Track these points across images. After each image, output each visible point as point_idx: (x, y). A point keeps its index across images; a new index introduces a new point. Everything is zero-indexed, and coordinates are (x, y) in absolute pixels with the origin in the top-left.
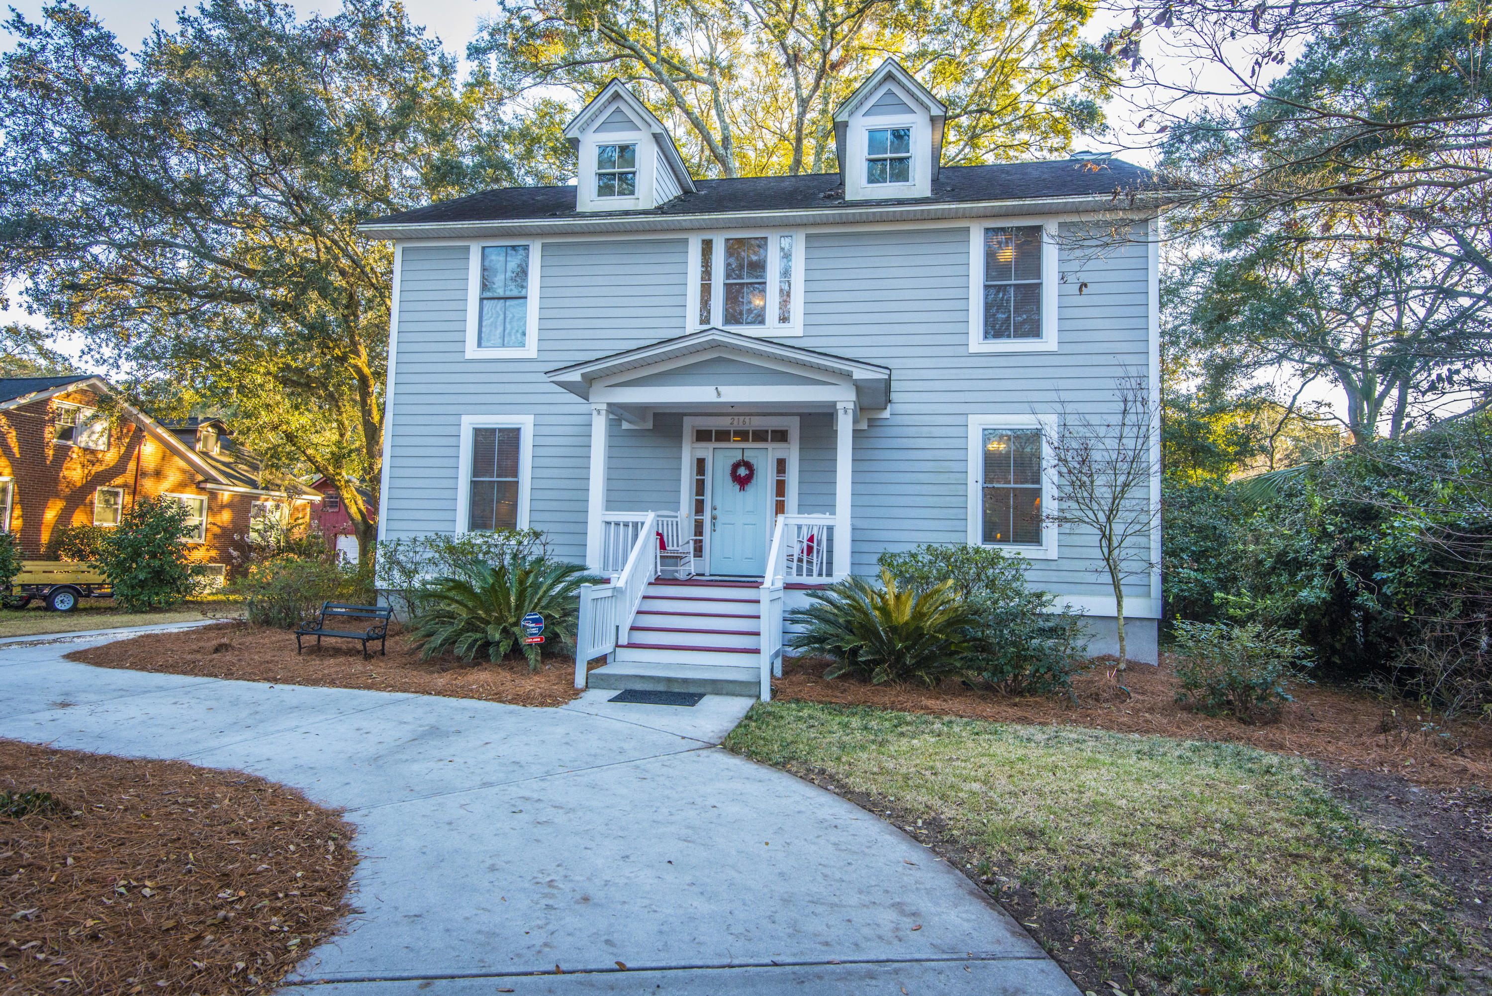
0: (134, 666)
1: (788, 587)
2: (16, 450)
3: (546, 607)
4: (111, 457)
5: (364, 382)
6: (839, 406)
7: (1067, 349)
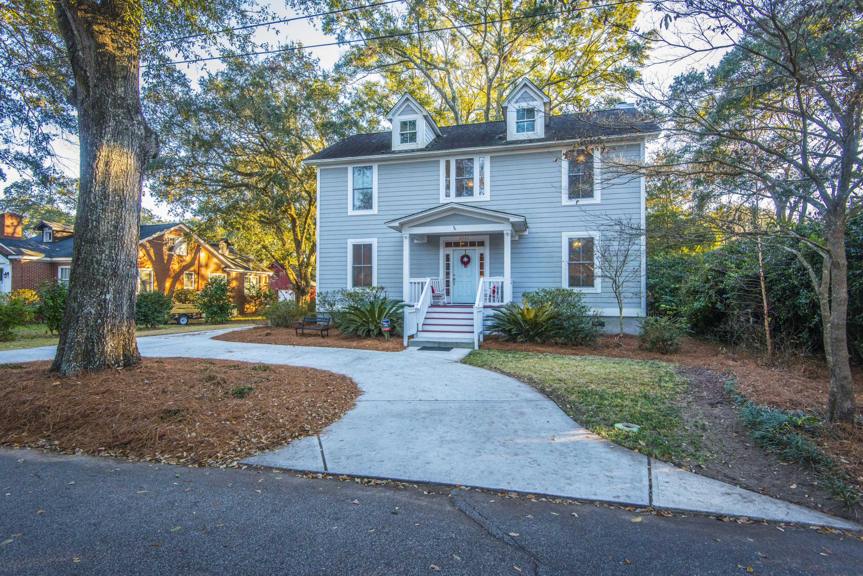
0: (239, 341)
1: (485, 307)
2: (153, 257)
3: (389, 316)
4: (188, 259)
5: (294, 221)
6: (505, 232)
7: (605, 202)
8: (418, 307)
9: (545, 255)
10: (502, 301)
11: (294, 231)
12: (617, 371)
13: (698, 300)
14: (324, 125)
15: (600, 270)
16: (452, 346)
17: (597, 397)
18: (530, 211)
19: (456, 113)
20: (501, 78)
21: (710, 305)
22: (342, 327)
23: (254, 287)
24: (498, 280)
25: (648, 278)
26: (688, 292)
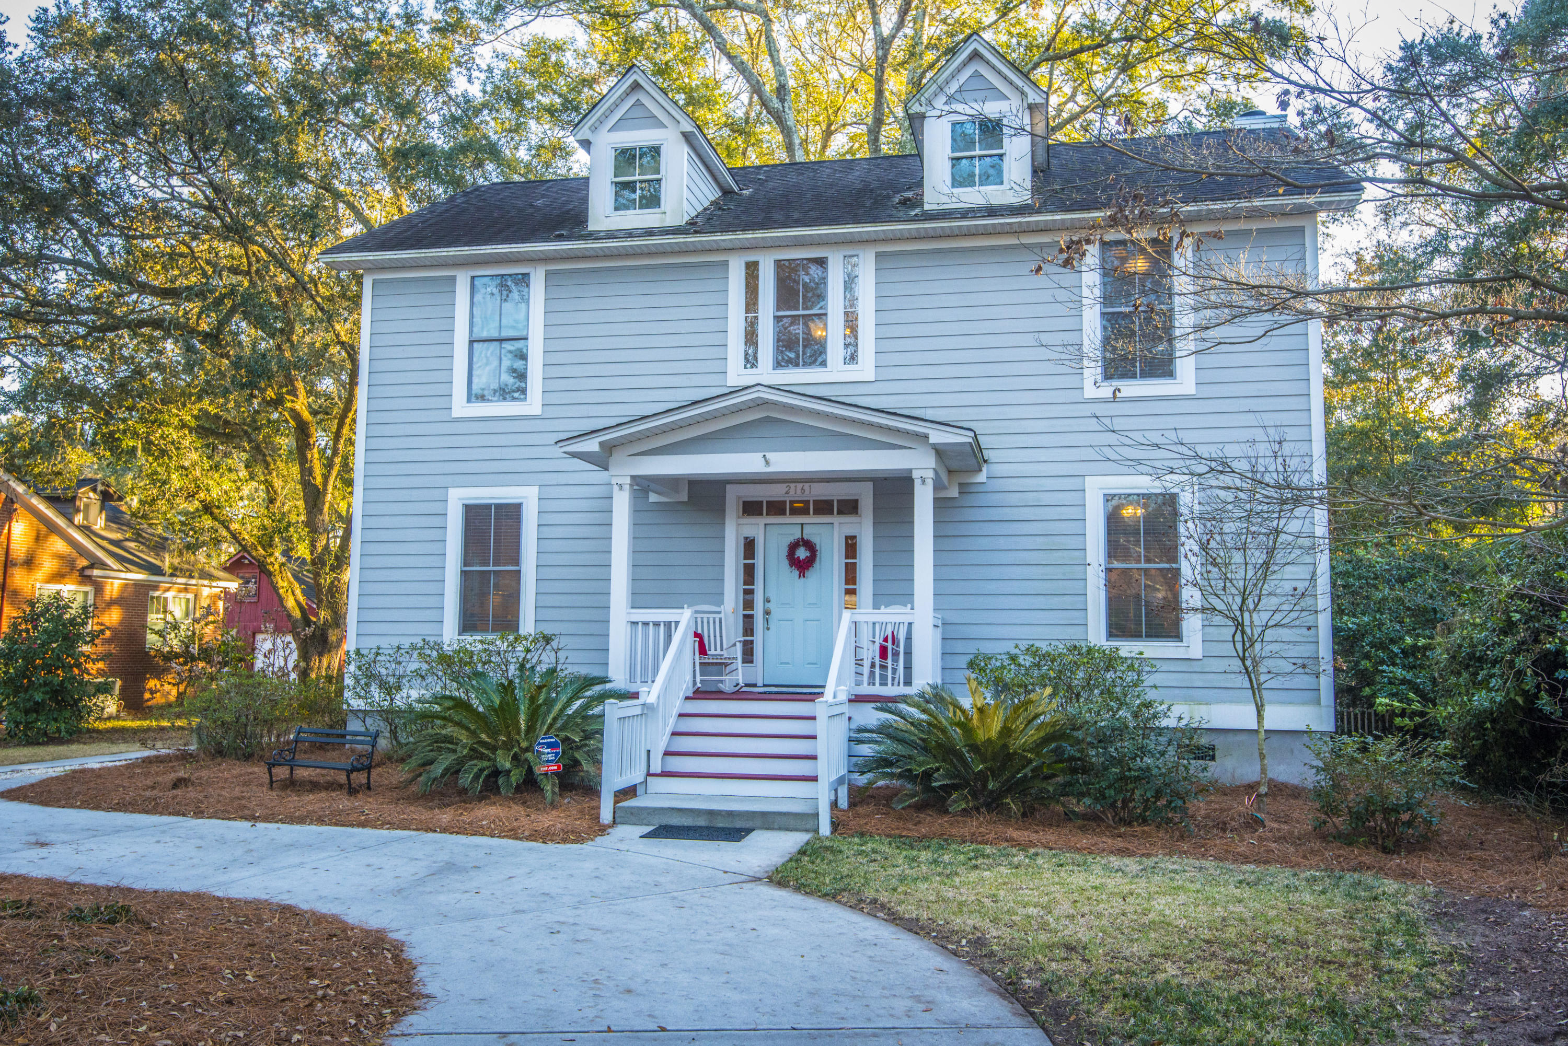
1: (854, 701)
3: (562, 728)
5: (303, 431)
6: (915, 475)
7: (1208, 391)
8: (652, 699)
9: (1038, 542)
10: (908, 682)
11: (303, 460)
12: (1247, 915)
13: (1484, 684)
14: (401, 154)
15: (1197, 594)
16: (749, 825)
17: (1181, 1010)
18: (993, 413)
19: (787, 132)
20: (916, 39)
21: (1520, 700)
22: (414, 762)
23: (175, 627)
24: (898, 619)
25: (1338, 611)
26: (1454, 657)
